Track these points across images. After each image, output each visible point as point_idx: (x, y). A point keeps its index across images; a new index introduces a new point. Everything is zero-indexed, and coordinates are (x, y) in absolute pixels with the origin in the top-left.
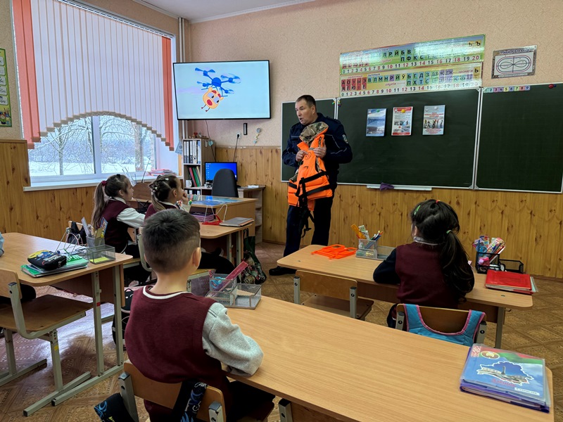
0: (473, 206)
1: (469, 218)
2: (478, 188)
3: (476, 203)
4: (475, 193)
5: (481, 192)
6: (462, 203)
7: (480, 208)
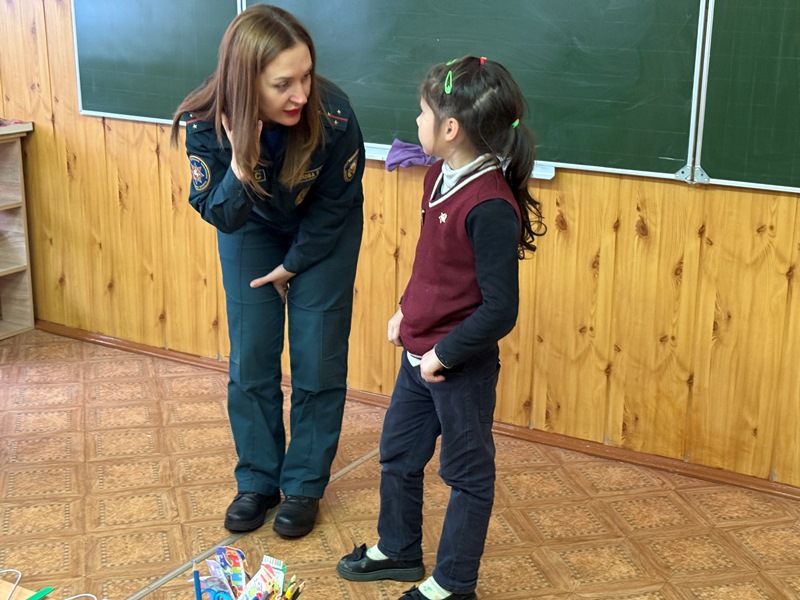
0: (693, 244)
1: (678, 283)
2: (707, 180)
3: (701, 232)
4: (700, 194)
5: (718, 193)
6: (655, 229)
7: (713, 253)
